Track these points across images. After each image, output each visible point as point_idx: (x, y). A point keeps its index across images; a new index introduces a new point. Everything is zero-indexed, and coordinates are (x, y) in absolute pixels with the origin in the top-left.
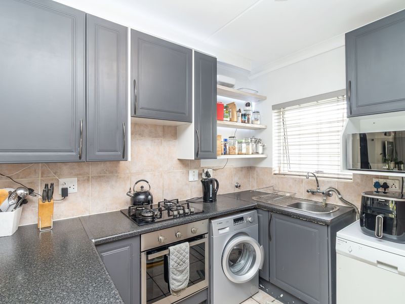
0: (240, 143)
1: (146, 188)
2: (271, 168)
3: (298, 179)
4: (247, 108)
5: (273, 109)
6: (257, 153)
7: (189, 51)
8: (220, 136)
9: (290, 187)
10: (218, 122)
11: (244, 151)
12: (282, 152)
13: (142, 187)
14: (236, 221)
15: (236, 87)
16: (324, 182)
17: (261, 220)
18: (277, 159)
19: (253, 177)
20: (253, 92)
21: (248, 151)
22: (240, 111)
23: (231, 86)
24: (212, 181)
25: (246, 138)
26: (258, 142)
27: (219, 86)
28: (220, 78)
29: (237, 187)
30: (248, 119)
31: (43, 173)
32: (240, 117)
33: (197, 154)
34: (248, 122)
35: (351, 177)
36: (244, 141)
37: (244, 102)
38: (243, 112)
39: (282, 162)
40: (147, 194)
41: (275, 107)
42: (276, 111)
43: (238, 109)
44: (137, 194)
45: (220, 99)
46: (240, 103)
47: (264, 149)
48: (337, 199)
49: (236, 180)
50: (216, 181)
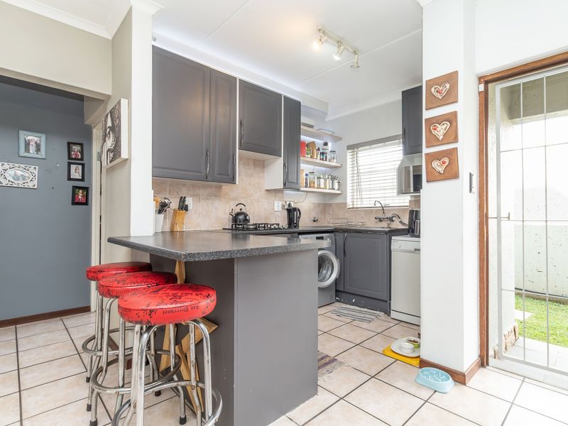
0: (319, 178)
1: (244, 211)
2: (346, 203)
3: (368, 211)
4: (325, 147)
5: (348, 149)
6: (333, 189)
7: (280, 95)
8: (303, 170)
9: (362, 218)
10: (302, 158)
11: (322, 186)
12: (355, 188)
13: (241, 209)
14: (318, 238)
15: (316, 128)
16: (388, 210)
17: (337, 240)
18: (351, 194)
19: (329, 214)
20: (330, 133)
21: (325, 186)
22: (319, 149)
23: (312, 127)
24: (295, 209)
25: (324, 175)
26: (333, 179)
27: (302, 127)
28: (303, 119)
29: (314, 221)
30: (326, 157)
31: (170, 192)
32: (319, 156)
33: (285, 184)
34: (326, 160)
35: (408, 204)
36: (322, 176)
37: (322, 142)
38: (322, 151)
39: (355, 197)
40: (246, 215)
41: (349, 147)
42: (350, 151)
43: (317, 148)
44: (238, 214)
45: (303, 138)
46: (319, 142)
47: (339, 185)
48: (398, 223)
49: (313, 215)
50: (299, 210)
